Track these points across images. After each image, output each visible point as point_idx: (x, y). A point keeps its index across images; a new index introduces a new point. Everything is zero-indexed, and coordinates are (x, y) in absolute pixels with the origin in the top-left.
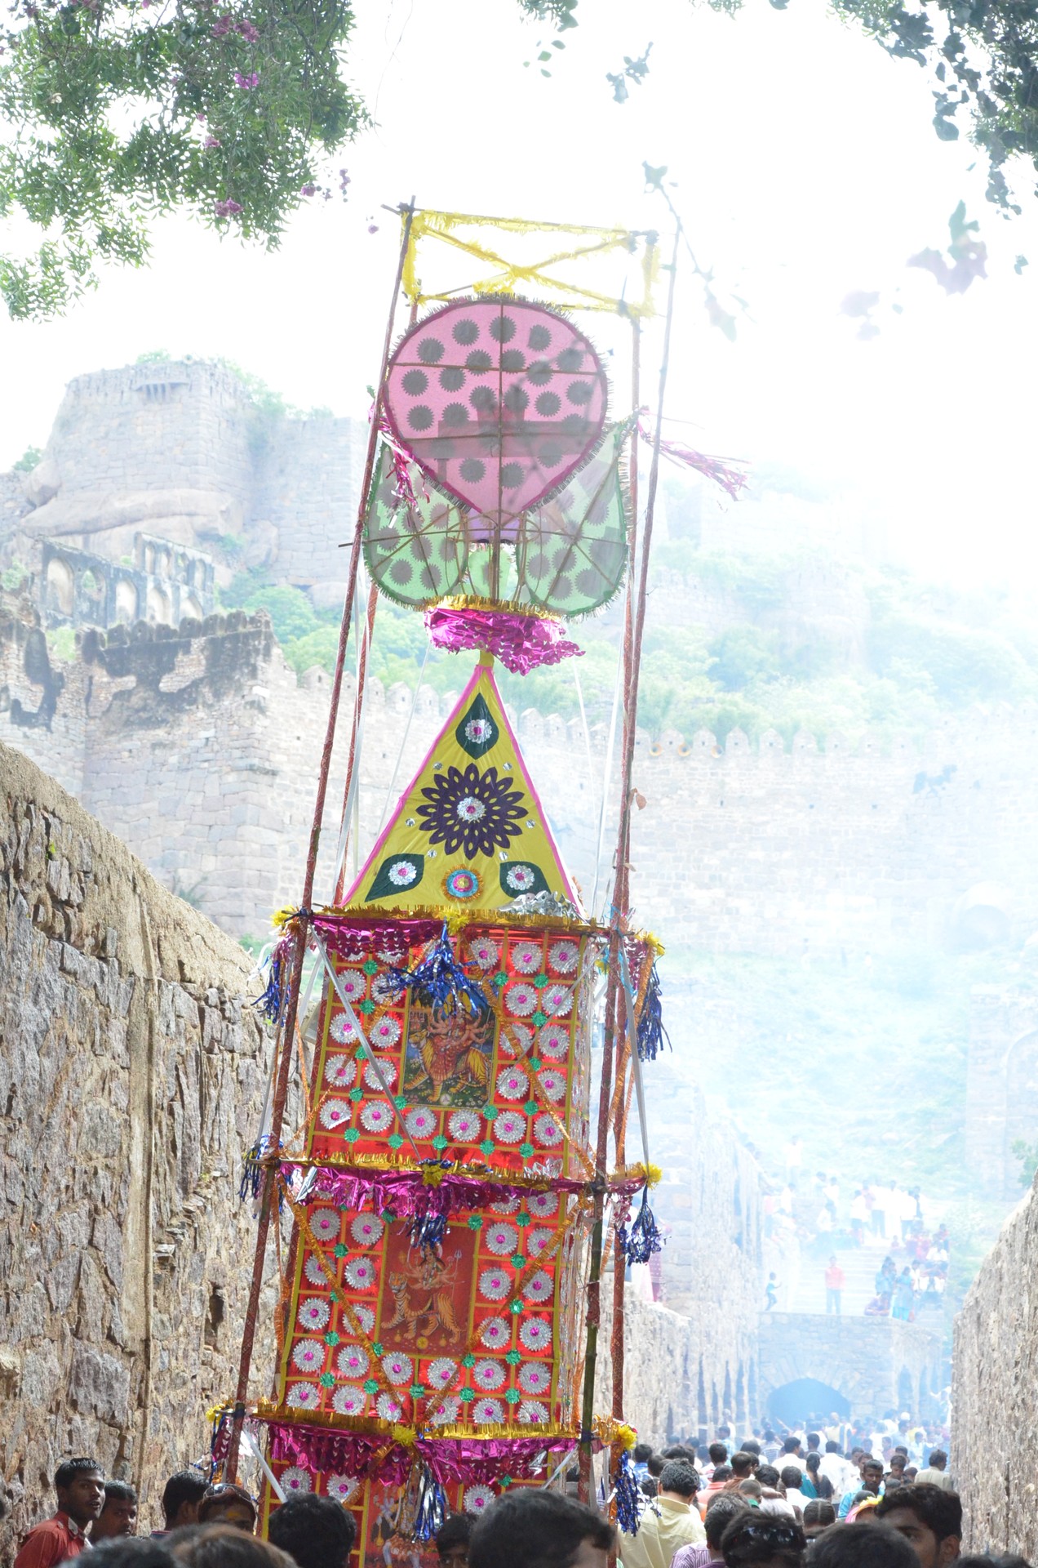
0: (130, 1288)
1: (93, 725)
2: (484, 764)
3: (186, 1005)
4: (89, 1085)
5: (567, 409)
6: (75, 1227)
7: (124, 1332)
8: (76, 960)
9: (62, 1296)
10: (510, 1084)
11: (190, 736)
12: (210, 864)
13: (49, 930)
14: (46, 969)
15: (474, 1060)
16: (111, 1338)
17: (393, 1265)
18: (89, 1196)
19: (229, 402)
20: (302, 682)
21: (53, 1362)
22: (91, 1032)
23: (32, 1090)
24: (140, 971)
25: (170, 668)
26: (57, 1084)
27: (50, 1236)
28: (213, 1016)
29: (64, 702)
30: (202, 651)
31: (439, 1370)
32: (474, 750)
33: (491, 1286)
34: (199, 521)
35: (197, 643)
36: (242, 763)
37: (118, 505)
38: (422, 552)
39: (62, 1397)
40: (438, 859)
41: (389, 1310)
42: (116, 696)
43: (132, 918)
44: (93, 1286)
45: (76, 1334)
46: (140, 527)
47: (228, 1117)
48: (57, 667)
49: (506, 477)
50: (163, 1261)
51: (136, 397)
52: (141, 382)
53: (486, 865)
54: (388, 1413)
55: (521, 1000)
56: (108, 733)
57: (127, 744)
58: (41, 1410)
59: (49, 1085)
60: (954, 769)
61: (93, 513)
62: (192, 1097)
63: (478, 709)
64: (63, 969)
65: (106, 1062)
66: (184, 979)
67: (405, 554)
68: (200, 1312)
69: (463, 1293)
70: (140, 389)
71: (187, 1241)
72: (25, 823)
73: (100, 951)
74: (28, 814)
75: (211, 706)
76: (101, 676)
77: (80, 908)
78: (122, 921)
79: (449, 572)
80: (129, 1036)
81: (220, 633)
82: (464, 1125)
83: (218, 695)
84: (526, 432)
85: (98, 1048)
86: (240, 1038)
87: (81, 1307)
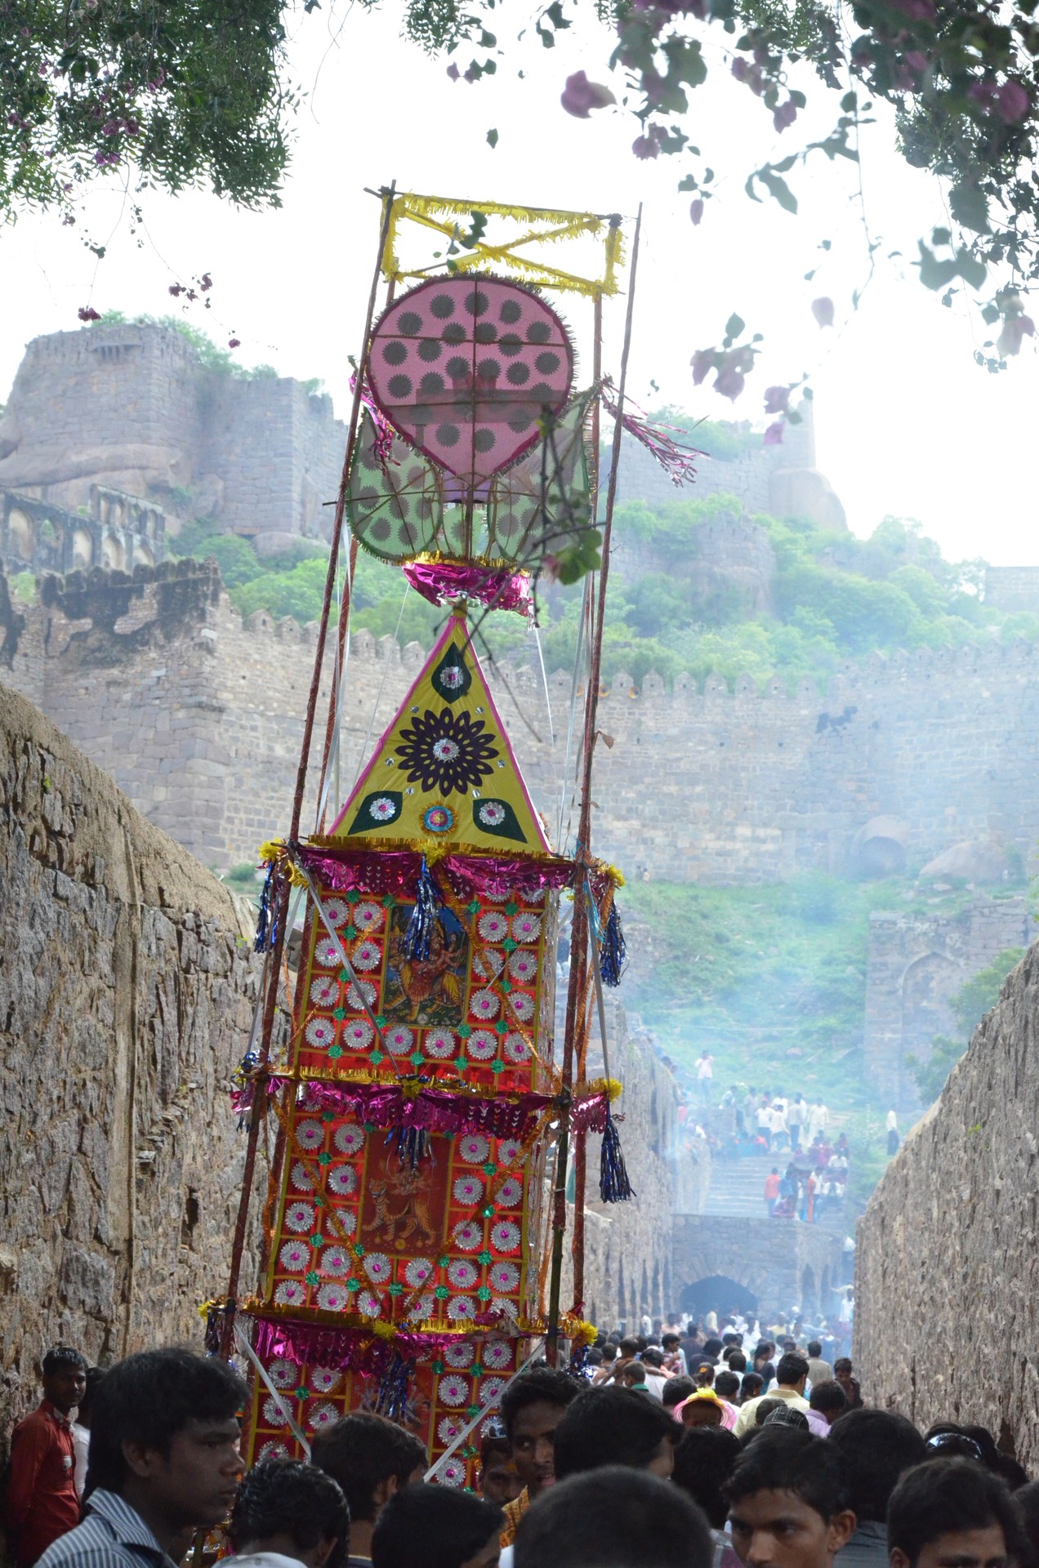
0: (115, 1192)
1: (52, 664)
2: (458, 707)
3: (165, 928)
4: (79, 1002)
5: (535, 378)
6: (64, 1134)
7: (109, 1233)
8: (70, 887)
9: (54, 1198)
10: (481, 1005)
11: (143, 675)
12: (161, 794)
13: (43, 858)
14: (41, 895)
15: (450, 982)
16: (97, 1238)
17: (373, 1172)
18: (78, 1106)
19: (179, 363)
20: (248, 626)
21: (46, 1261)
22: (81, 954)
23: (28, 1007)
24: (125, 897)
25: (124, 611)
26: (50, 1002)
27: (43, 1143)
28: (190, 938)
29: (25, 643)
30: (154, 595)
31: (416, 1269)
32: (449, 695)
33: (465, 1192)
34: (151, 474)
35: (150, 588)
36: (191, 701)
37: (75, 459)
38: (399, 510)
39: (53, 1293)
40: (416, 796)
41: (369, 1214)
42: (74, 637)
43: (118, 848)
44: (81, 1190)
45: (66, 1234)
46: (96, 479)
47: (203, 1033)
48: (18, 609)
49: (480, 442)
50: (145, 1167)
51: (92, 358)
52: (96, 344)
53: (459, 802)
54: (368, 1309)
55: (491, 927)
56: (66, 672)
57: (83, 682)
58: (35, 1304)
59: (43, 1003)
60: (854, 710)
61: (51, 466)
62: (171, 1014)
63: (454, 656)
64: (56, 895)
65: (94, 981)
66: (164, 905)
67: (384, 512)
68: (177, 1214)
69: (438, 1197)
70: (95, 351)
71: (166, 1148)
72: (23, 759)
73: (89, 877)
74: (25, 751)
75: (162, 647)
76: (59, 618)
77: (71, 838)
78: (108, 850)
79: (424, 529)
80: (115, 958)
81: (171, 579)
82: (439, 1044)
83: (169, 637)
84: (498, 400)
85: (87, 968)
86: (213, 959)
87: (71, 1209)
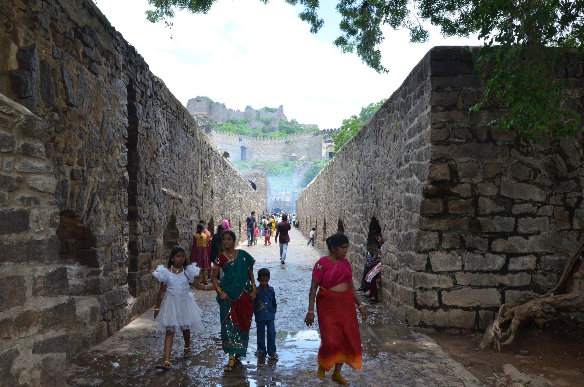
0: (200, 188)
3: (206, 147)
4: (192, 156)
6: (190, 178)
7: (199, 195)
8: (189, 136)
9: (189, 188)
13: (184, 130)
14: (184, 136)
16: (197, 195)
18: (193, 173)
19: (207, 102)
21: (188, 198)
22: (192, 148)
24: (199, 140)
26: (187, 155)
27: (187, 178)
28: (210, 150)
30: (205, 129)
34: (204, 115)
37: (195, 114)
39: (190, 204)
43: (198, 132)
44: (194, 187)
45: (191, 194)
46: (197, 116)
47: (213, 165)
50: (204, 185)
51: (196, 101)
52: (197, 99)
58: (186, 205)
59: (185, 154)
60: (290, 141)
62: (208, 161)
64: (187, 136)
65: (194, 153)
66: (206, 144)
68: (210, 193)
71: (208, 182)
72: (179, 111)
73: (193, 135)
74: (180, 109)
77: (189, 128)
78: (196, 132)
80: (198, 150)
81: (207, 127)
85: (193, 151)
86: (214, 154)
87: (192, 190)
